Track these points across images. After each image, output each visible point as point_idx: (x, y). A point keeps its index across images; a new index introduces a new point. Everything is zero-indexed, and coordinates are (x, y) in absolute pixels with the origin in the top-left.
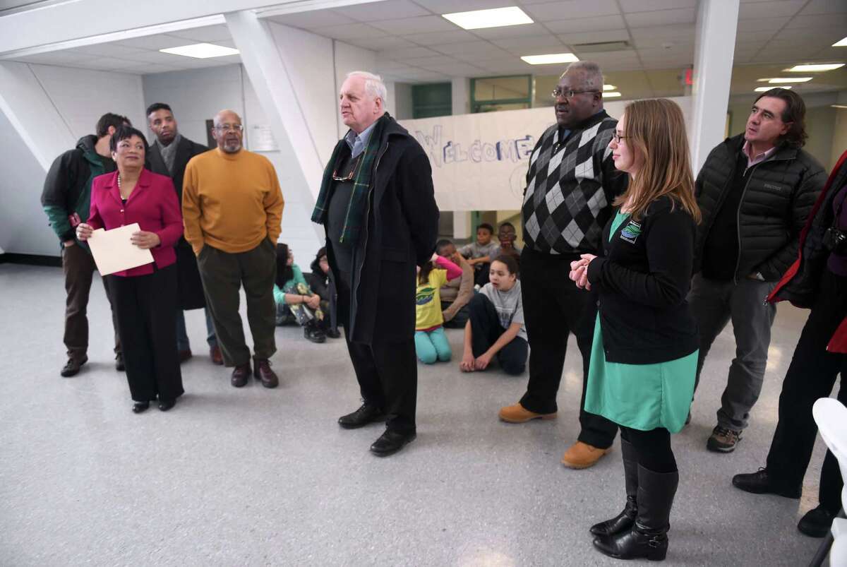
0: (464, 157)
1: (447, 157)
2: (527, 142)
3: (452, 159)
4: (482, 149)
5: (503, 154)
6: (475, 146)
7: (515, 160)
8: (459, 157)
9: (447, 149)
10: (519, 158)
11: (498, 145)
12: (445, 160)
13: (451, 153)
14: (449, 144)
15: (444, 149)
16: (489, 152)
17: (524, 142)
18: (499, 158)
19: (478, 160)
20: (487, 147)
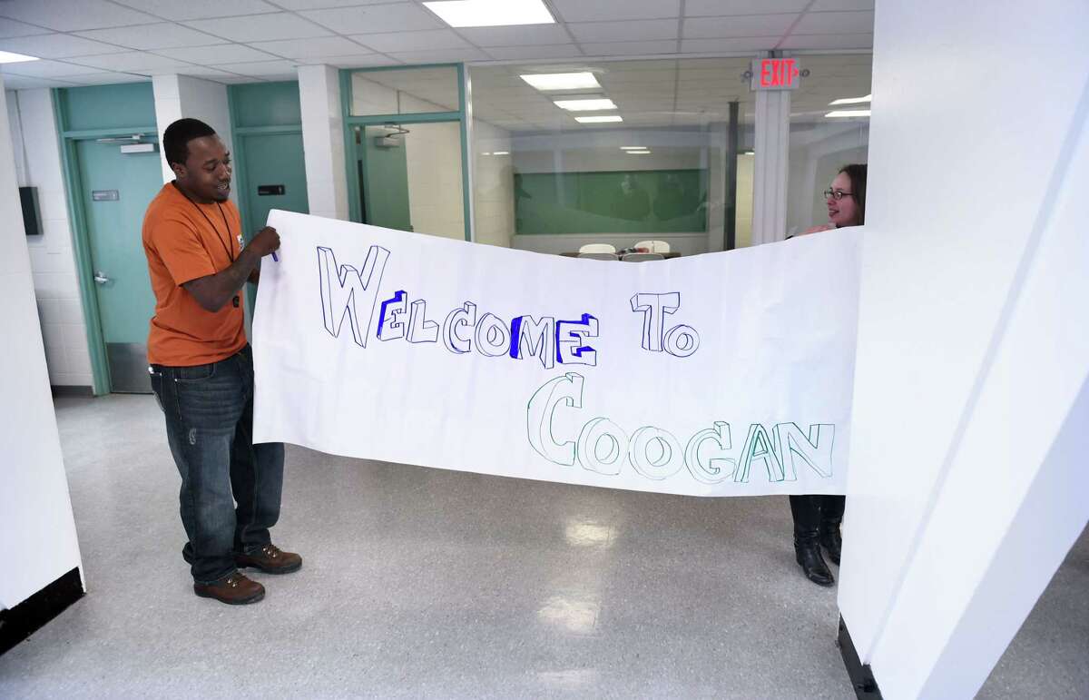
0: (431, 335)
1: (386, 325)
2: (583, 327)
3: (398, 332)
4: (478, 325)
5: (523, 345)
6: (462, 315)
7: (549, 364)
8: (420, 334)
9: (390, 307)
10: (560, 359)
11: (516, 323)
12: (379, 333)
13: (400, 318)
14: (398, 296)
15: (384, 305)
16: (491, 337)
17: (575, 328)
18: (514, 352)
19: (464, 347)
20: (489, 321)
